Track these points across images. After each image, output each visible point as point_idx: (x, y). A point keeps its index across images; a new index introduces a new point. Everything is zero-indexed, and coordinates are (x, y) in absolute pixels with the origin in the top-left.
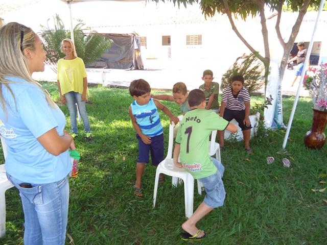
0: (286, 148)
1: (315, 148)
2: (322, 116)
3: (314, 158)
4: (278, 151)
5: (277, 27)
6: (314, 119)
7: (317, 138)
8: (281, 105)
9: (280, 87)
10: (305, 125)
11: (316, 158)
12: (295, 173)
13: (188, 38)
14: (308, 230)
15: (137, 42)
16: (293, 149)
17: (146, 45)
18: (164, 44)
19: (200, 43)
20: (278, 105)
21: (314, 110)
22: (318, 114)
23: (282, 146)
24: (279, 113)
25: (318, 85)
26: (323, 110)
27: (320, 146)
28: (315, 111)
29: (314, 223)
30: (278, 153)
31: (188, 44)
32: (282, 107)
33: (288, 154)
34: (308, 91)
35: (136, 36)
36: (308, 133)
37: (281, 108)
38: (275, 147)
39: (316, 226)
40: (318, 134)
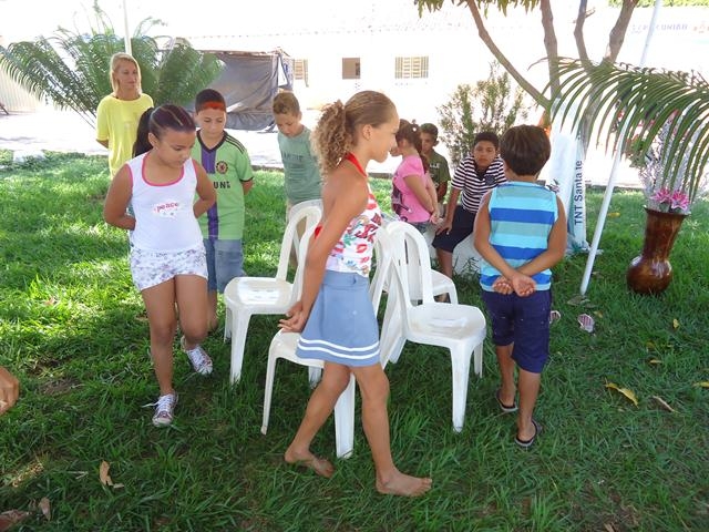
0: (587, 293)
1: (648, 294)
2: (664, 223)
3: (645, 314)
4: (569, 299)
5: (578, 33)
6: (648, 231)
7: (654, 271)
8: (582, 204)
9: (579, 165)
10: (633, 246)
11: (648, 312)
12: (599, 343)
13: (399, 62)
14: (612, 457)
15: (286, 71)
16: (601, 295)
17: (306, 79)
18: (346, 75)
19: (425, 75)
20: (575, 203)
21: (648, 211)
22: (655, 218)
23: (579, 289)
24: (578, 220)
25: (657, 156)
26: (667, 210)
27: (660, 288)
28: (651, 212)
29: (627, 442)
30: (569, 302)
31: (398, 75)
32: (584, 207)
33: (589, 306)
34: (636, 171)
35: (284, 56)
36: (636, 261)
37: (584, 210)
38: (564, 292)
39: (630, 448)
40: (656, 262)
